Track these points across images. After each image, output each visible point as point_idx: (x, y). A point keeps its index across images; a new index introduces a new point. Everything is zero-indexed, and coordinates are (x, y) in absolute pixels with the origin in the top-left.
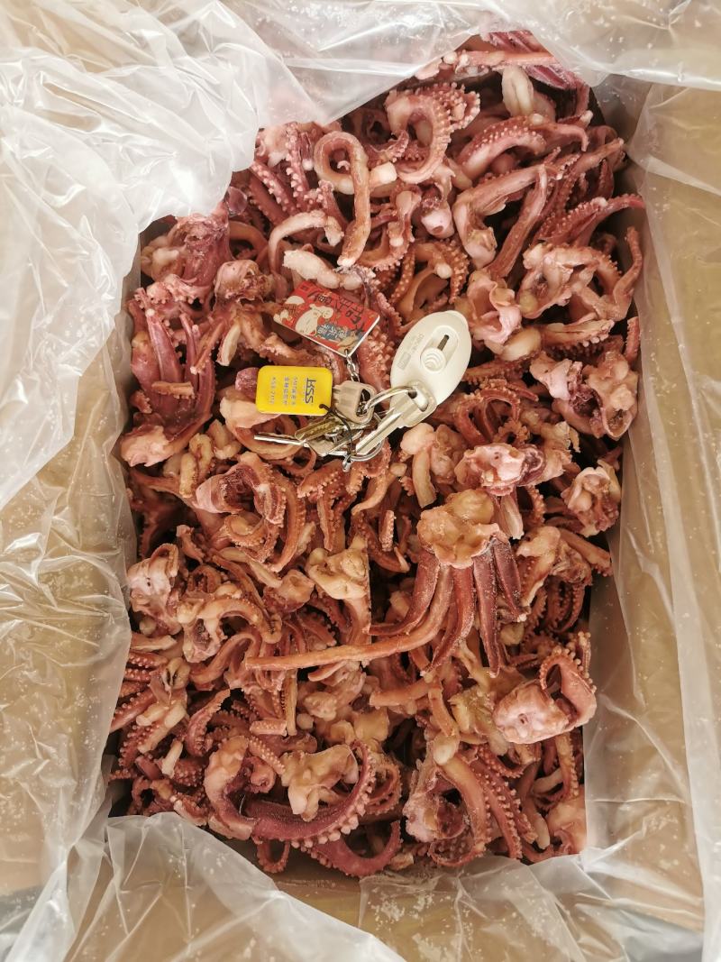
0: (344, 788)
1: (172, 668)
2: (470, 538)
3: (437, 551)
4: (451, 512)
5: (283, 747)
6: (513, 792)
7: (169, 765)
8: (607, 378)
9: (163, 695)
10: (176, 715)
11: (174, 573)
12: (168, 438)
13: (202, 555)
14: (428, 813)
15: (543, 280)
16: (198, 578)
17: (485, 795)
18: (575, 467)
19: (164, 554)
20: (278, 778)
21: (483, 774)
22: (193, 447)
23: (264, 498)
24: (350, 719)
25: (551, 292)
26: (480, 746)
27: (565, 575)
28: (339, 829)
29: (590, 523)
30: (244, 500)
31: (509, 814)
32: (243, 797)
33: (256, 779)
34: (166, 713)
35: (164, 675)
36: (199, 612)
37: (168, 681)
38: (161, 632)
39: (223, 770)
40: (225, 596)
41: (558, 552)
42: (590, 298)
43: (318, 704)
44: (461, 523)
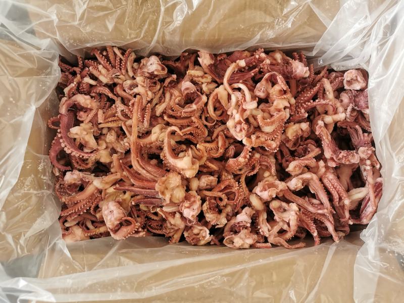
0: (81, 147)
1: (121, 76)
6: (85, 211)
7: (88, 80)
8: (246, 236)
9: (111, 75)
10: (104, 80)
11: (156, 73)
12: (209, 66)
13: (166, 86)
14: (75, 179)
15: (285, 210)
16: (155, 83)
17: (83, 200)
18: (210, 227)
19: (163, 69)
20: (82, 122)
21: (91, 199)
22: (206, 75)
23: (190, 108)
24: (107, 148)
25: (280, 214)
26: (102, 197)
27: (166, 225)
28: (66, 146)
29: (189, 234)
30: (189, 99)
32: (75, 109)
33: (82, 113)
34: (104, 76)
35: (118, 74)
36: (141, 85)
37: (116, 76)
38: (134, 71)
39: (84, 101)
40: (148, 94)
41: (175, 225)
42: (276, 229)
43: (112, 135)
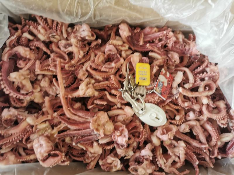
0: (18, 89)
1: (57, 37)
2: (99, 128)
3: (95, 118)
4: (107, 122)
5: (32, 70)
6: (18, 141)
7: (26, 35)
8: (147, 167)
9: (48, 34)
10: (42, 37)
11: (87, 38)
12: (128, 37)
13: (92, 47)
14: (11, 116)
15: (175, 147)
16: (85, 46)
17: (17, 133)
18: (120, 157)
19: (92, 35)
20: (21, 69)
21: (24, 132)
22: (125, 45)
23: (110, 65)
24: (41, 91)
25: (171, 149)
26: (33, 131)
27: (87, 155)
28: (5, 87)
29: (103, 162)
30: (109, 59)
31: (11, 141)
32: (15, 58)
33: (21, 62)
34: (42, 34)
35: (54, 34)
36: (75, 45)
37: (53, 35)
38: (68, 34)
39: (24, 52)
40: (80, 53)
41: (94, 153)
42: (170, 161)
43: (46, 81)
44: (104, 125)
